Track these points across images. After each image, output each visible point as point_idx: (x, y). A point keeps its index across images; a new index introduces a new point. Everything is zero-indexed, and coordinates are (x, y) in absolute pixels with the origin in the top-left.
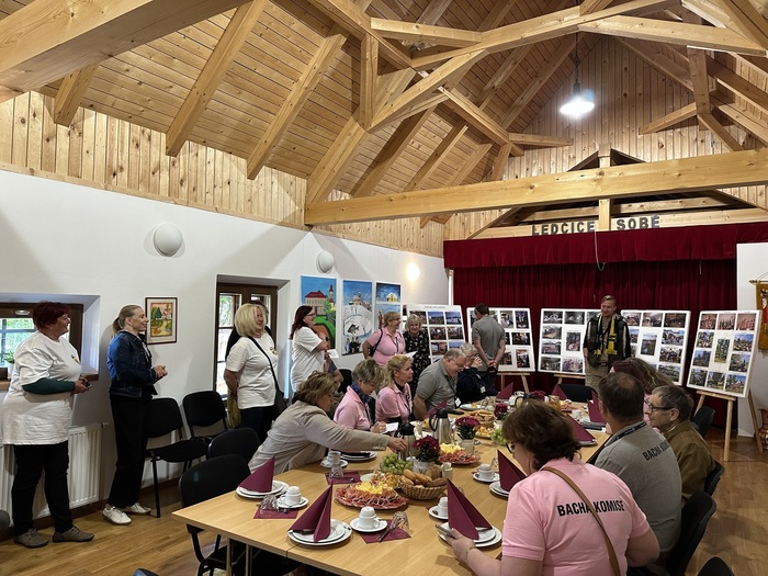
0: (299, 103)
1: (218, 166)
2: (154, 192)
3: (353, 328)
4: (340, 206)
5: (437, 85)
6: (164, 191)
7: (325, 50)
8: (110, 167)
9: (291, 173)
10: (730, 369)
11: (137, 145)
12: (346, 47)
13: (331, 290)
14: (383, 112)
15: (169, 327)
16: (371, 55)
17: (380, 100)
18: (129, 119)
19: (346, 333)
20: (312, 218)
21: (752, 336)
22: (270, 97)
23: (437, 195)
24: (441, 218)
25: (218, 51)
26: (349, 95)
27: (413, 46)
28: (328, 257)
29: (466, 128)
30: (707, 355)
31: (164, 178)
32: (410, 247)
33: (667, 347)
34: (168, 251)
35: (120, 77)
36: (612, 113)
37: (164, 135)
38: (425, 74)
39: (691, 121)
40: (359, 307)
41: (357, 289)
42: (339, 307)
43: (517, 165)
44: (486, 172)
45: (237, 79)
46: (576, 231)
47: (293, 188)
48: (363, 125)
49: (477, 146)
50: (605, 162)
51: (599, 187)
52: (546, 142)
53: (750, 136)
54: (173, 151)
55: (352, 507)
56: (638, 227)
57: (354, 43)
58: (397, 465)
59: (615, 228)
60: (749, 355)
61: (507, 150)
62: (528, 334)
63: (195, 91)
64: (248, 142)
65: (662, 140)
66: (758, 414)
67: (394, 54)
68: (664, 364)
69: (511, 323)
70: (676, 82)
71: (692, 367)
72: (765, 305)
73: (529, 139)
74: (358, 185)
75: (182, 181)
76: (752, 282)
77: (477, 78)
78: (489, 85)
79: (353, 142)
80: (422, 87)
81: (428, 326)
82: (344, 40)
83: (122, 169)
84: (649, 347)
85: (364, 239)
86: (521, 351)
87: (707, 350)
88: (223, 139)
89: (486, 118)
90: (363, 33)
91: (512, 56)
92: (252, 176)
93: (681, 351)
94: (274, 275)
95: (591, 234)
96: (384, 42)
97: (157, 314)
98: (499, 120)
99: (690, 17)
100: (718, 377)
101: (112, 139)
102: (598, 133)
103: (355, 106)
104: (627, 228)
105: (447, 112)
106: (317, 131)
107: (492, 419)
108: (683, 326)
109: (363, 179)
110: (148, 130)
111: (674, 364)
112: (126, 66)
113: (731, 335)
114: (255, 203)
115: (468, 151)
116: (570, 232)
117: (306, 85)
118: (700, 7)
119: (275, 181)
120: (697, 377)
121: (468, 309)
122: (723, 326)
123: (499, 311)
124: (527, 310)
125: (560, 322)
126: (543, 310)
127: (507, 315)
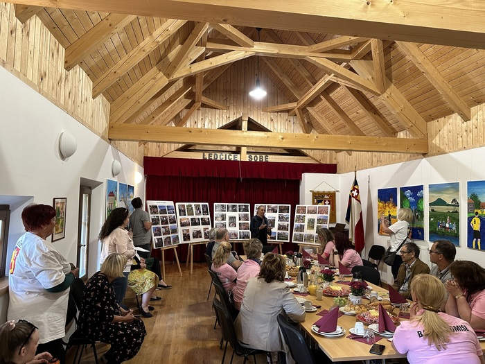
6: (62, 100)
8: (41, 71)
9: (106, 97)
11: (53, 55)
13: (116, 190)
15: (62, 224)
20: (117, 135)
21: (327, 217)
30: (302, 226)
31: (63, 89)
33: (281, 223)
37: (64, 50)
40: (123, 203)
42: (118, 204)
46: (227, 159)
47: (106, 110)
50: (245, 124)
52: (217, 105)
56: (258, 160)
59: (247, 159)
62: (208, 219)
68: (280, 232)
69: (200, 212)
71: (294, 232)
73: (209, 102)
75: (70, 93)
76: (311, 191)
79: (158, 85)
81: (159, 215)
83: (45, 75)
86: (206, 229)
92: (95, 97)
93: (288, 224)
94: (99, 178)
95: (236, 162)
100: (310, 237)
104: (253, 160)
108: (288, 212)
110: (58, 43)
111: (285, 232)
113: (315, 217)
114: (94, 118)
116: (224, 159)
120: (298, 237)
121: (177, 204)
122: (311, 212)
123: (193, 204)
124: (207, 204)
125: (224, 211)
126: (215, 204)
127: (197, 207)
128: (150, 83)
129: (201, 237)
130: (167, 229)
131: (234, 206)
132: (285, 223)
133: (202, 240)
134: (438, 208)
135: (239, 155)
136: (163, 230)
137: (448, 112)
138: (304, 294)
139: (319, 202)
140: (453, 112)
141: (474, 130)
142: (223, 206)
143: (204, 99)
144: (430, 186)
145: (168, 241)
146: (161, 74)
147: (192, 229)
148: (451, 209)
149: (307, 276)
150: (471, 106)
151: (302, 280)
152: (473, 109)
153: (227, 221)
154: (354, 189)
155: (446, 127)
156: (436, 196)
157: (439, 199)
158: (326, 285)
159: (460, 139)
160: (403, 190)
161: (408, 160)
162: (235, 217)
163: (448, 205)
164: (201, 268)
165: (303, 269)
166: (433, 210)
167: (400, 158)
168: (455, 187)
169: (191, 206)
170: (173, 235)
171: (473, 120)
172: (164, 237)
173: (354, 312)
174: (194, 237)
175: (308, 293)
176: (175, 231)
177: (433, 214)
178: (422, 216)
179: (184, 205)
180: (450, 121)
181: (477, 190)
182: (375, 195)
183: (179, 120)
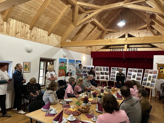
0: (60, 20)
1: (41, 33)
2: (26, 38)
3: (70, 70)
4: (68, 43)
5: (91, 17)
6: (29, 38)
7: (66, 8)
8: (16, 32)
9: (58, 35)
10: (151, 82)
11: (23, 27)
12: (71, 8)
13: (66, 61)
14: (79, 23)
15: (29, 69)
16: (77, 10)
17: (78, 20)
18: (21, 21)
19: (69, 71)
20: (62, 45)
21: (156, 75)
22: (54, 18)
23: (90, 42)
24: (91, 47)
25: (42, 7)
26: (71, 18)
27: (86, 8)
28: (65, 54)
29: (97, 27)
30: (146, 79)
31: (29, 35)
32: (84, 53)
33: (138, 77)
34: (29, 52)
35: (19, 11)
36: (129, 25)
37: (29, 25)
38: (88, 15)
39: (145, 28)
40: (72, 65)
41: (72, 62)
42: (68, 65)
43: (108, 36)
44: (101, 37)
45: (46, 14)
46: (119, 51)
47: (58, 38)
48: (74, 25)
49: (99, 31)
50: (126, 36)
51: (126, 42)
52: (114, 31)
53: (158, 32)
54: (31, 29)
55: (68, 114)
56: (133, 51)
57: (73, 7)
58: (79, 104)
59: (128, 50)
60: (155, 80)
61: (105, 32)
62: (108, 73)
63: (36, 16)
64: (48, 28)
65: (139, 32)
66: (157, 92)
67: (82, 10)
68: (137, 80)
69: (105, 70)
70: (142, 19)
71: (143, 81)
72: (159, 69)
73: (111, 30)
74: (73, 38)
75: (33, 36)
76: (157, 64)
77: (100, 16)
78: (102, 18)
79: (72, 29)
80: (88, 17)
81: (87, 70)
82: (71, 6)
83: (19, 33)
84: (134, 77)
85: (74, 51)
86: (106, 76)
87: (147, 78)
88: (43, 27)
89: (101, 25)
90: (75, 5)
91: (108, 12)
92: (49, 35)
93: (141, 78)
94: (53, 58)
95: (123, 51)
96: (80, 7)
97: (26, 66)
98: (104, 26)
99: (147, 5)
100: (148, 84)
101: (17, 26)
102: (125, 30)
103: (73, 21)
104: (130, 51)
105: (93, 23)
106: (64, 26)
107: (100, 92)
108: (142, 72)
109: (74, 37)
110: (25, 24)
111: (139, 81)
112: (20, 9)
113: (152, 75)
114: (49, 42)
115: (97, 32)
116: (118, 51)
117: (62, 16)
118: (150, 3)
119: (54, 37)
120: (144, 84)
122: (150, 73)
123: (102, 67)
126: (112, 68)
129: (104, 79)
132: (140, 77)
135: (124, 49)
142: (115, 68)
179: (98, 67)
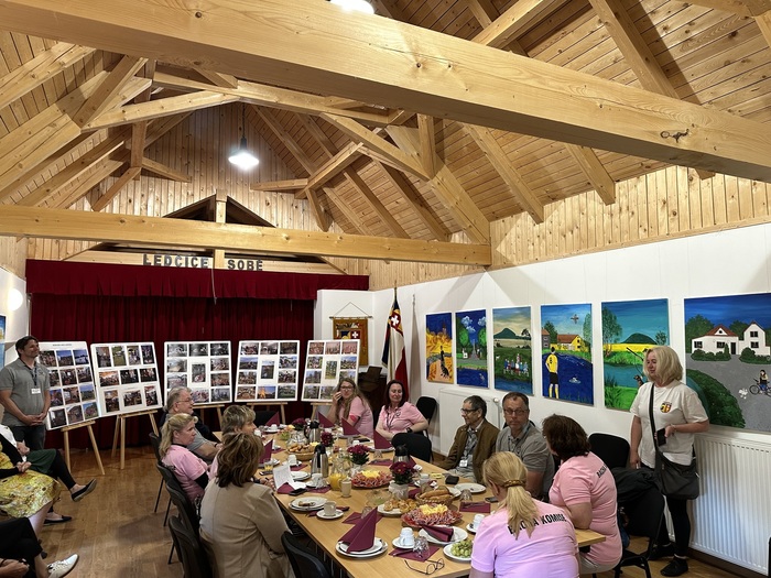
21: (355, 357)
30: (318, 374)
33: (284, 371)
48: (77, 121)
59: (226, 266)
60: (355, 372)
65: (268, 199)
68: (282, 385)
69: (139, 359)
71: (305, 385)
72: (338, 335)
76: (330, 318)
81: (58, 368)
84: (268, 372)
86: (149, 388)
87: (318, 370)
93: (295, 373)
100: (329, 390)
104: (236, 268)
108: (295, 353)
111: (290, 384)
113: (338, 358)
120: (311, 392)
121: (93, 346)
122: (330, 351)
123: (125, 346)
124: (152, 344)
125: (184, 355)
126: (166, 344)
127: (133, 351)
128: (45, 132)
129: (140, 402)
130: (74, 392)
131: (201, 346)
132: (291, 371)
133: (143, 407)
134: (506, 342)
135: (211, 259)
136: (65, 395)
137: (516, 210)
138: (322, 490)
139: (344, 334)
140: (522, 210)
141: (549, 236)
142: (181, 346)
143: (148, 163)
144: (495, 311)
145: (76, 413)
146: (67, 118)
147: (123, 390)
148: (521, 344)
149: (326, 460)
150: (545, 203)
151: (319, 466)
152: (547, 207)
153: (189, 373)
154: (393, 315)
155: (513, 230)
156: (503, 326)
157: (506, 329)
158: (355, 470)
159: (531, 247)
160: (460, 316)
161: (465, 274)
162: (204, 365)
163: (518, 338)
164: (140, 456)
165: (321, 449)
166: (498, 345)
167: (455, 271)
168: (525, 312)
169: (120, 348)
170: (85, 402)
171: (547, 223)
172: (67, 408)
173: (397, 511)
174: (126, 404)
175: (330, 487)
176: (89, 395)
177: (499, 350)
178: (485, 354)
179: (107, 348)
180: (519, 222)
181: (552, 318)
182: (422, 323)
183: (98, 196)
